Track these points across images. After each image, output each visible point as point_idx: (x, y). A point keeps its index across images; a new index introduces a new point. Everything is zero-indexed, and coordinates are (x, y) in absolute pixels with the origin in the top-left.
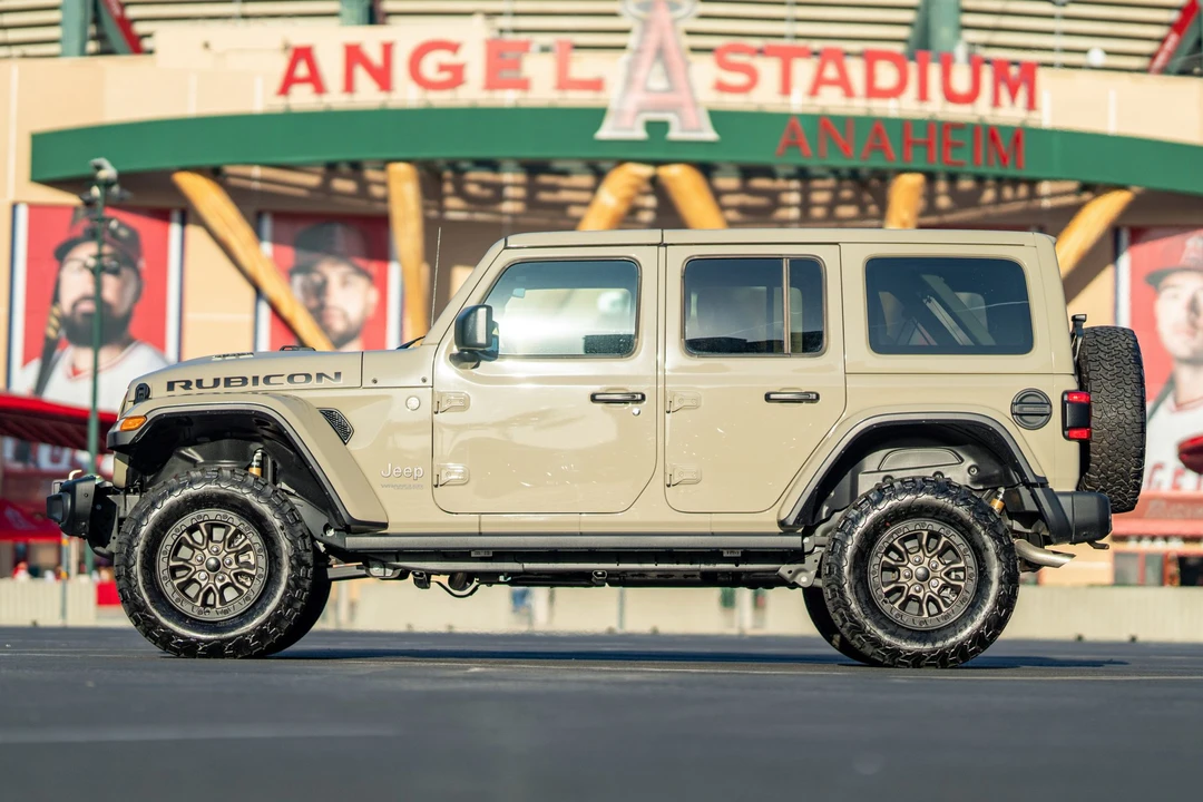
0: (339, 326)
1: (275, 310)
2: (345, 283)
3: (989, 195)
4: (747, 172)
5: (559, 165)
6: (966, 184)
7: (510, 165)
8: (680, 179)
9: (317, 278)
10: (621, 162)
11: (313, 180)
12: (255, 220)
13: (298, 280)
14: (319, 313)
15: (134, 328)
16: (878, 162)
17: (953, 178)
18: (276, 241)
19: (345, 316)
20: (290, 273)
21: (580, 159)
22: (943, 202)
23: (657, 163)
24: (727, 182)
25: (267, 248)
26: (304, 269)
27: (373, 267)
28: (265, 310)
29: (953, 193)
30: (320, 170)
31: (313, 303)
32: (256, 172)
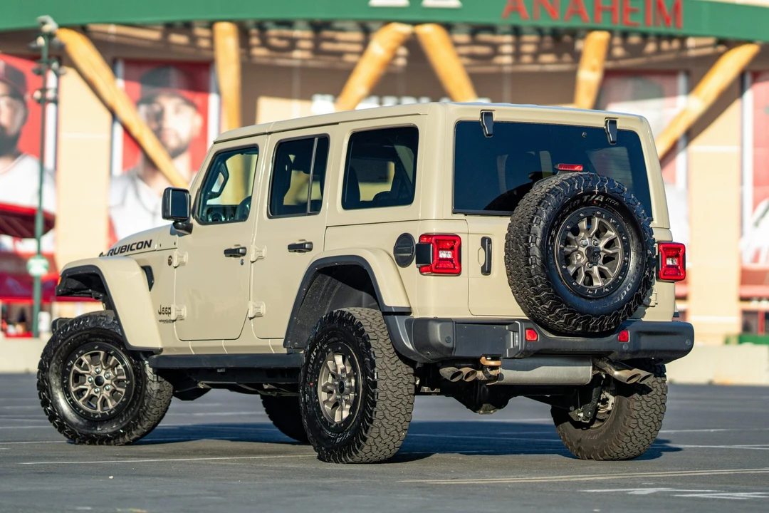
0: (173, 143)
1: (127, 131)
2: (177, 111)
3: (651, 47)
4: (475, 30)
5: (338, 25)
6: (634, 40)
7: (300, 24)
8: (431, 35)
9: (156, 108)
10: (387, 22)
11: (154, 35)
12: (112, 64)
13: (143, 108)
14: (159, 133)
15: (21, 144)
16: (575, 22)
17: (625, 35)
18: (127, 78)
19: (177, 135)
20: (138, 103)
21: (354, 20)
22: (618, 52)
23: (415, 23)
24: (462, 38)
25: (120, 83)
26: (147, 100)
27: (198, 99)
28: (118, 130)
29: (625, 46)
30: (160, 27)
31: (154, 126)
32: (112, 29)
